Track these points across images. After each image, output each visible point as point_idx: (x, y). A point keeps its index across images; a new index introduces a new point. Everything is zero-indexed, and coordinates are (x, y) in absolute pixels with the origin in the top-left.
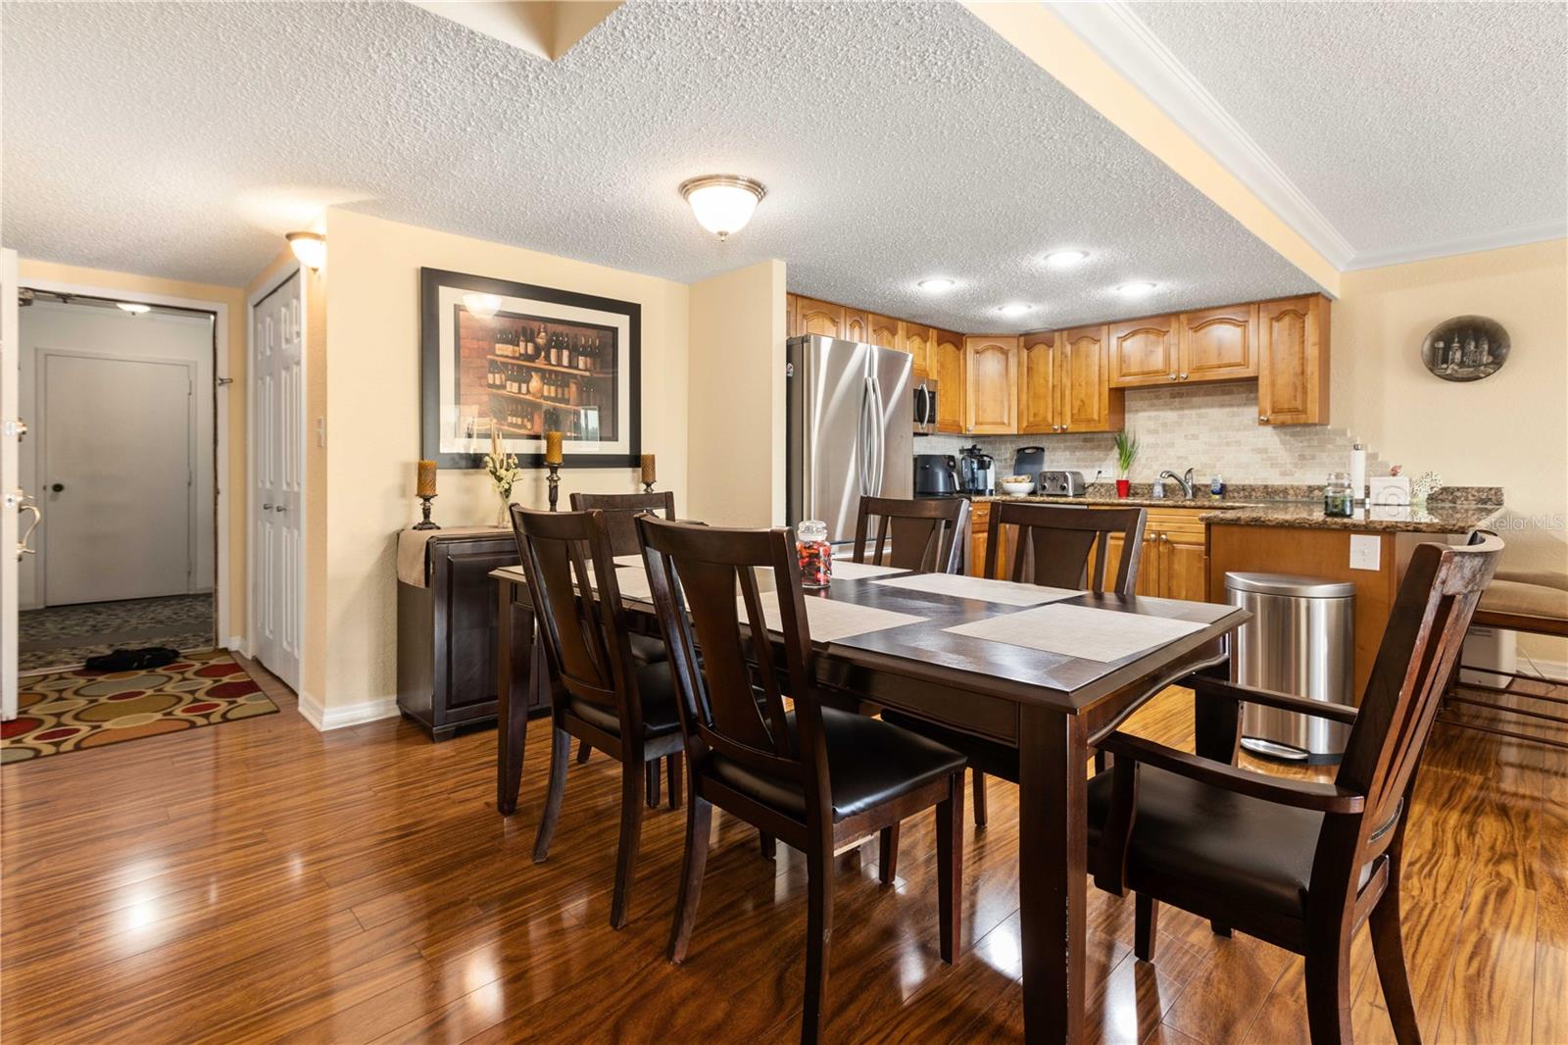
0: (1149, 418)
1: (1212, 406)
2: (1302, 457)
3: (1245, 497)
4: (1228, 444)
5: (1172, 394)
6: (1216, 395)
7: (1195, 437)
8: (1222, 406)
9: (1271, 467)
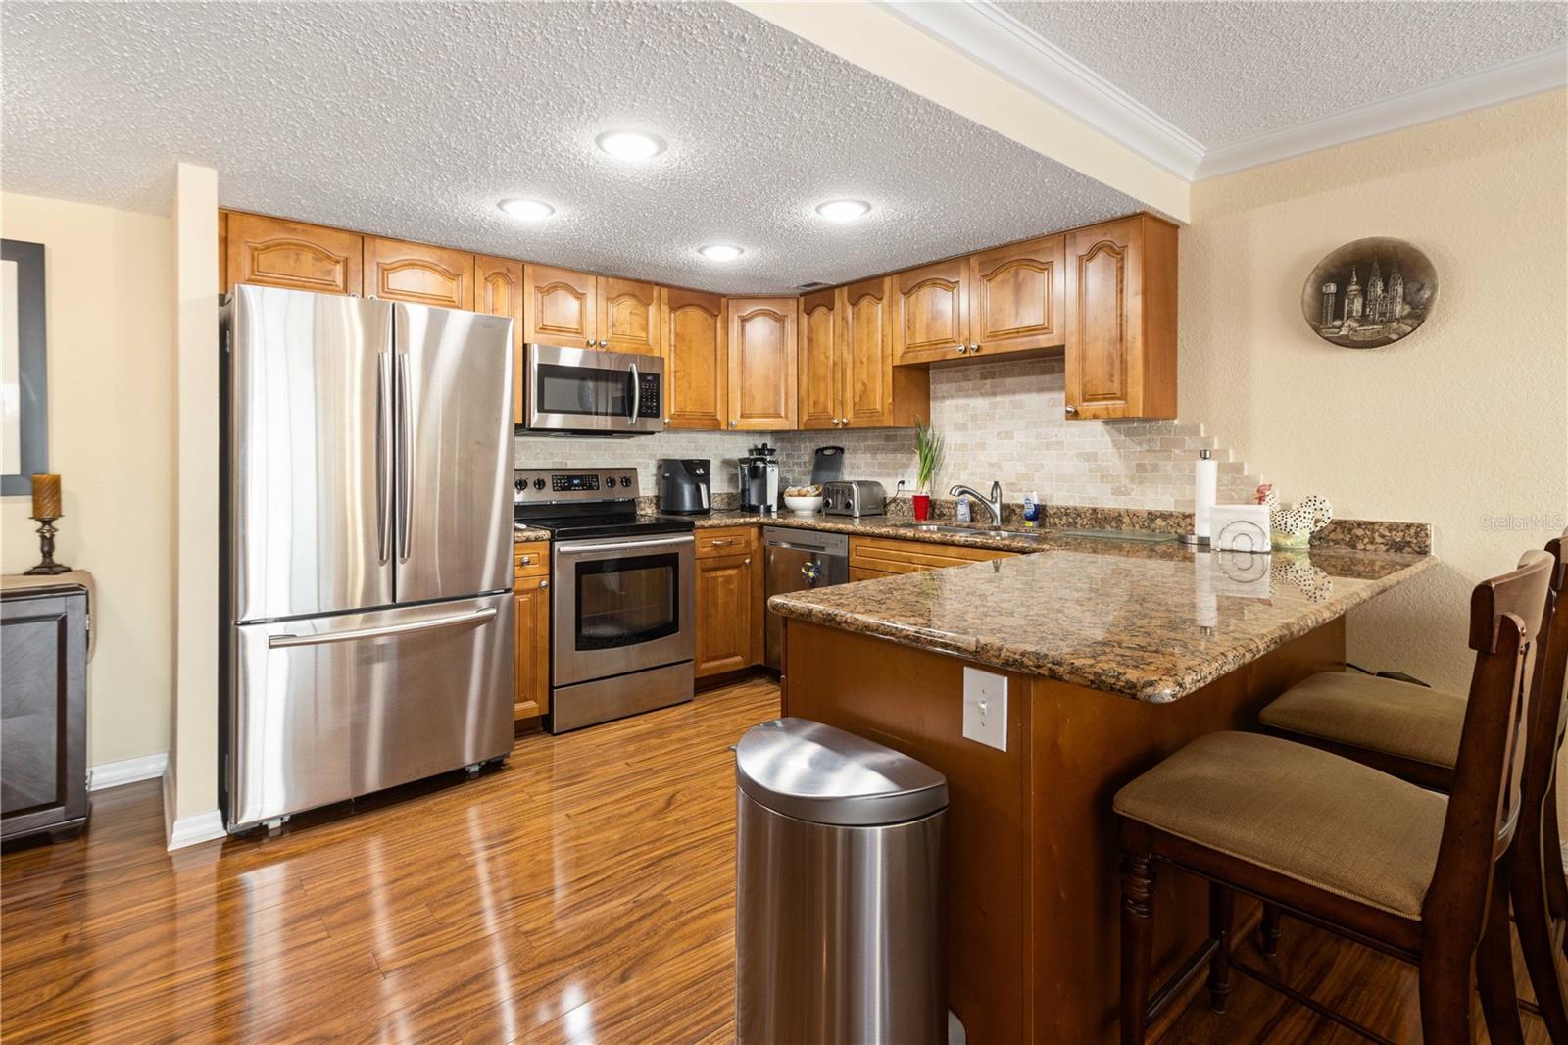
0: (957, 407)
1: (1029, 391)
2: (1141, 468)
3: (1069, 525)
4: (1048, 446)
5: (982, 374)
6: (1033, 375)
7: (1009, 435)
8: (1041, 390)
9: (1102, 482)
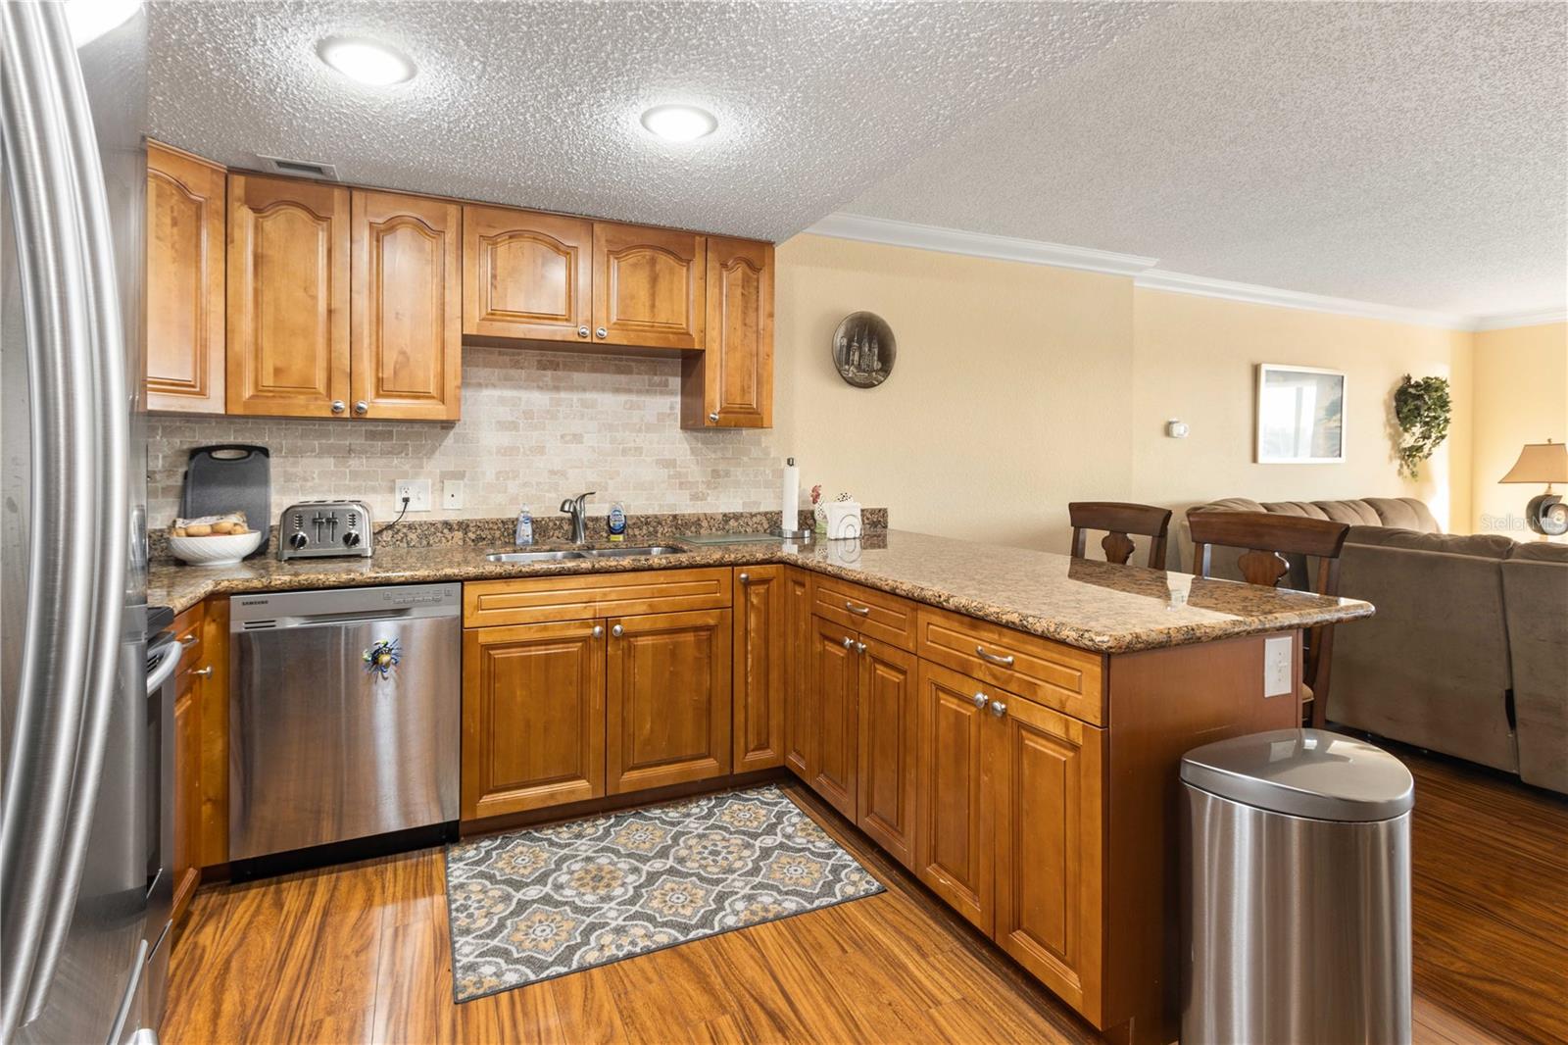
0: (502, 401)
1: (603, 390)
3: (650, 534)
4: (625, 452)
5: (539, 361)
6: (608, 372)
7: (577, 438)
8: (617, 390)
